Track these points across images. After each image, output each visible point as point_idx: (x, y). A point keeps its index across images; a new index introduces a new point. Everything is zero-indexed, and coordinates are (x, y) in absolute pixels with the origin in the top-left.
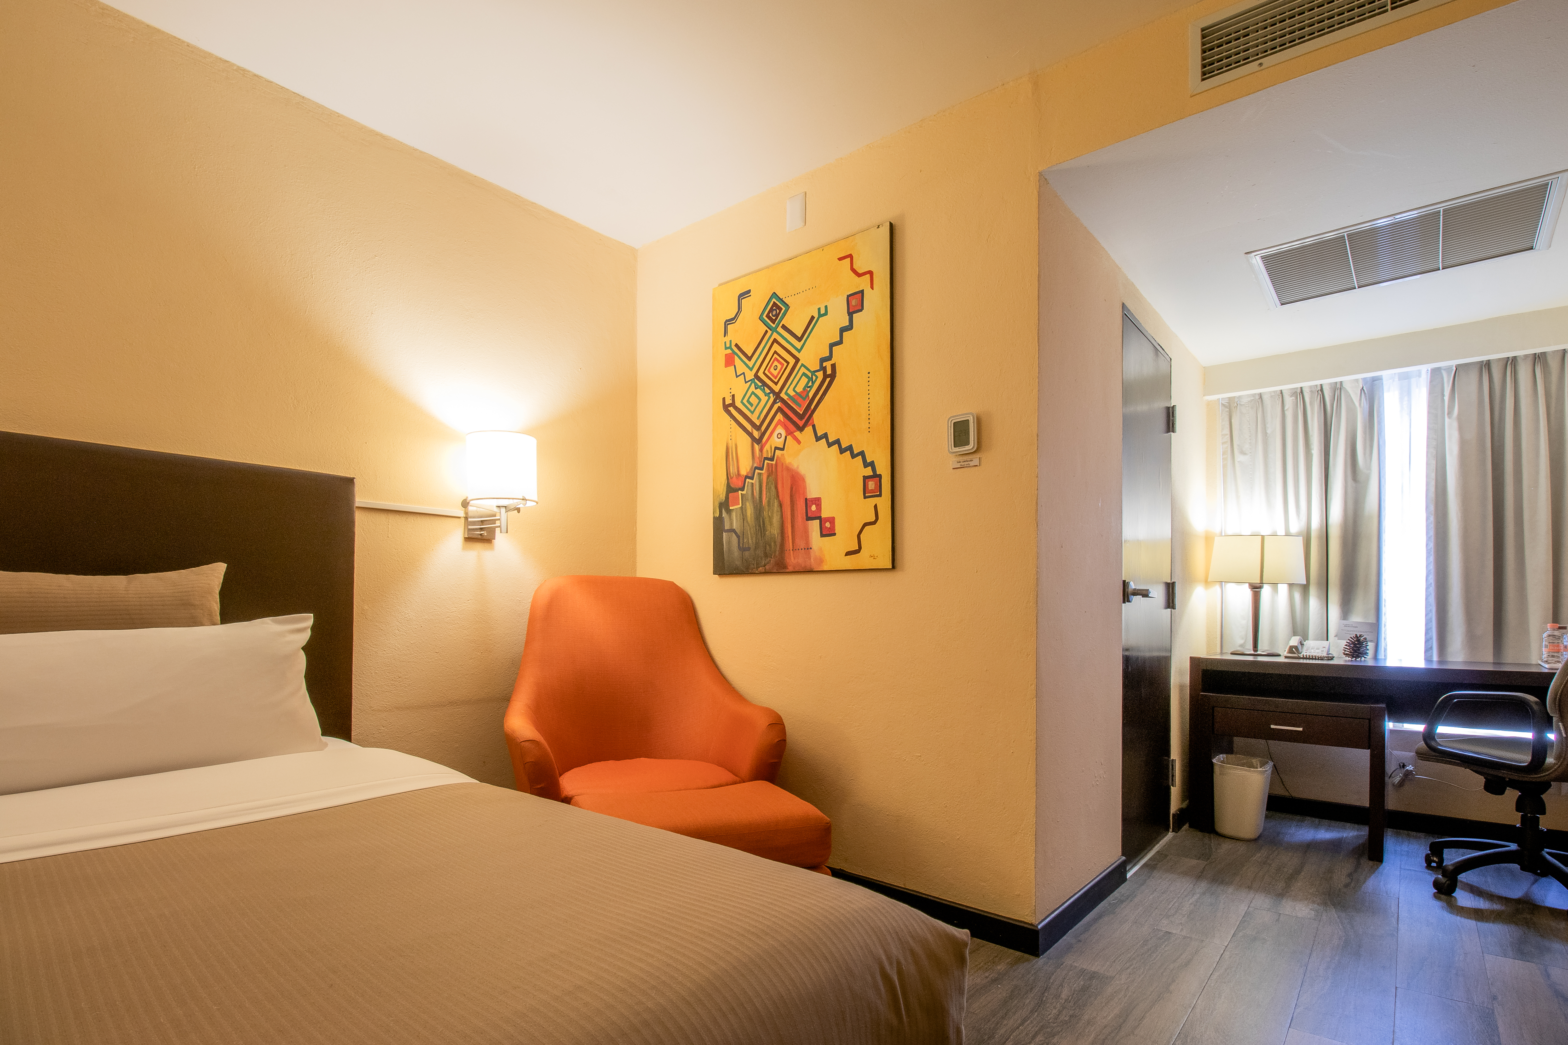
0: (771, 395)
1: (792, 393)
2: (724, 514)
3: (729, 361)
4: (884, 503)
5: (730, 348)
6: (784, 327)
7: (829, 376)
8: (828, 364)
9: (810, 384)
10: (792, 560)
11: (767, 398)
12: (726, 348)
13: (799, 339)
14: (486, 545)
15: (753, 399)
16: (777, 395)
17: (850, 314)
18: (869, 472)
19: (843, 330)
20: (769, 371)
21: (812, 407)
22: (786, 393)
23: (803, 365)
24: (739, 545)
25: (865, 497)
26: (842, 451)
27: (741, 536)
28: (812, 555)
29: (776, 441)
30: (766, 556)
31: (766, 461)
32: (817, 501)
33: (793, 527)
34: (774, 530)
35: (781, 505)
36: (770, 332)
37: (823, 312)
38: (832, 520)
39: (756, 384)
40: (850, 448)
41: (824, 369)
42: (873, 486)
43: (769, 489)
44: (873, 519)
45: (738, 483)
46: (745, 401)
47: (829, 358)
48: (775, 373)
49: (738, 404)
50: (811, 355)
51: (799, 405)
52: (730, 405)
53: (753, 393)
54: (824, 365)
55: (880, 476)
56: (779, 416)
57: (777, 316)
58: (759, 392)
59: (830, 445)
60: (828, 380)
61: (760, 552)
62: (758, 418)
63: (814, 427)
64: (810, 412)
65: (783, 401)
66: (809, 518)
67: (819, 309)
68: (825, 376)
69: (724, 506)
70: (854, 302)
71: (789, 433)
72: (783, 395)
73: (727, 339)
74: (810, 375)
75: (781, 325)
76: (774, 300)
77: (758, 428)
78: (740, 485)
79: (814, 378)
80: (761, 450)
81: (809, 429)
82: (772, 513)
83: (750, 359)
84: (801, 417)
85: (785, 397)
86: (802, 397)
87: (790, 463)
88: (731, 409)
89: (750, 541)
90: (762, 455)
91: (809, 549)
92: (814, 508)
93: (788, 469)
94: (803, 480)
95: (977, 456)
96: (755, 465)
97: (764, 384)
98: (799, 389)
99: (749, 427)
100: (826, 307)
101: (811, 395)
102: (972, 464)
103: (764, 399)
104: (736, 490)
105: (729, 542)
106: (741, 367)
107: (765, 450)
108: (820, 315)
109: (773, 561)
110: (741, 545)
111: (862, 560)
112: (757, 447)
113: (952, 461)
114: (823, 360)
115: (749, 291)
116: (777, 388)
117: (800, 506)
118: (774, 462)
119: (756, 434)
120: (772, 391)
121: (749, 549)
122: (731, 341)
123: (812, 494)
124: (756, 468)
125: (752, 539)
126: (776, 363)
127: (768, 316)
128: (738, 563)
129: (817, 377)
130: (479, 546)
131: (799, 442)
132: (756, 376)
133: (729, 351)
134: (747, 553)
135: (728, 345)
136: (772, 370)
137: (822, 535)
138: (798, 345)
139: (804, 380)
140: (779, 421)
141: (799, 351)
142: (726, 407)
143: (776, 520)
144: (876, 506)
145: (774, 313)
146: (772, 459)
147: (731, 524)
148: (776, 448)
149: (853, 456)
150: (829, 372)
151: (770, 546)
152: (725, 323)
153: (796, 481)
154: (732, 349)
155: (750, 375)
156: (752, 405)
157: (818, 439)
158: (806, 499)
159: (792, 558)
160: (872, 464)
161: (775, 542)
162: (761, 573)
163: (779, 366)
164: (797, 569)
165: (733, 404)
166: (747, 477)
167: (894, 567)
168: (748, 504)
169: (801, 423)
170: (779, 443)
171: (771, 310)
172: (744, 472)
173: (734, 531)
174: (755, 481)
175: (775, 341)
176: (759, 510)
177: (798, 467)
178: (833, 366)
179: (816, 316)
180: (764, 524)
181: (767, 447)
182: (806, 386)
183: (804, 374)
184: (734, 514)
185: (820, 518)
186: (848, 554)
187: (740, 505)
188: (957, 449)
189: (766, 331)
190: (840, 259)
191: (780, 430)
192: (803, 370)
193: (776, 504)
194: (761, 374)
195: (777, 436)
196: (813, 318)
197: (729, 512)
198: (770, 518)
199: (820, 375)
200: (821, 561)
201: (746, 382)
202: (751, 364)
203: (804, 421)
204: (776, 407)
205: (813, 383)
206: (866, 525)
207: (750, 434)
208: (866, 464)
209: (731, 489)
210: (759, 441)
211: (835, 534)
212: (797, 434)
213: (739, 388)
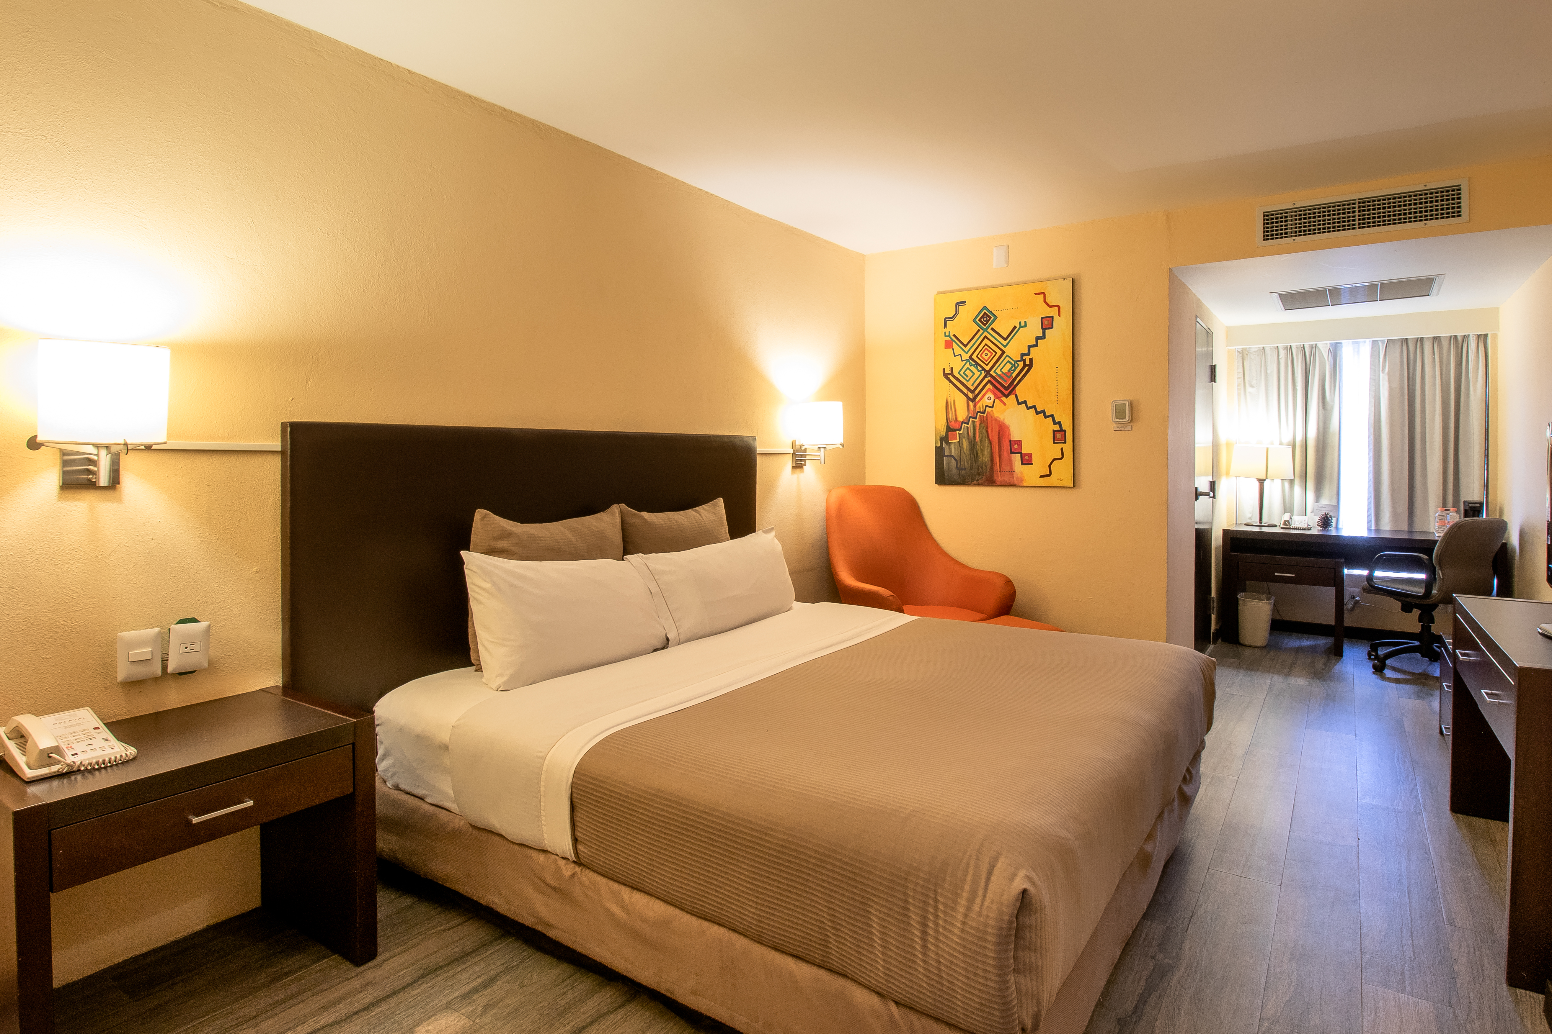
0: (983, 372)
1: (1000, 373)
2: (944, 445)
3: (948, 345)
4: (1068, 447)
5: (949, 336)
6: (992, 329)
7: (1027, 365)
8: (1027, 358)
9: (1013, 368)
10: (999, 478)
11: (979, 373)
12: (946, 336)
13: (1005, 339)
14: (801, 469)
15: (968, 372)
16: (988, 373)
17: (1044, 330)
18: (1057, 427)
19: (1038, 338)
20: (981, 356)
21: (1015, 383)
22: (995, 372)
23: (1007, 356)
24: (957, 465)
25: (1054, 443)
26: (1037, 413)
27: (958, 460)
28: (1015, 476)
29: (986, 401)
30: (979, 474)
31: (979, 414)
32: (1019, 443)
33: (1000, 457)
34: (985, 458)
35: (990, 443)
36: (981, 331)
37: (1023, 324)
38: (1030, 455)
39: (970, 363)
40: (1043, 412)
41: (1024, 361)
42: (1060, 437)
43: (981, 432)
44: (1061, 456)
45: (954, 425)
46: (962, 373)
47: (1028, 354)
48: (986, 358)
49: (956, 374)
50: (1014, 350)
51: (1006, 381)
52: (949, 374)
53: (968, 368)
54: (1024, 358)
55: (1065, 431)
56: (989, 386)
57: (987, 321)
58: (972, 368)
59: (1028, 408)
60: (1027, 368)
61: (974, 472)
62: (972, 385)
63: (1016, 396)
64: (1013, 386)
65: (992, 376)
66: (1012, 453)
67: (1020, 323)
68: (1025, 365)
69: (945, 439)
70: (1046, 322)
71: (997, 397)
72: (992, 373)
73: (947, 330)
74: (1013, 363)
75: (990, 328)
76: (985, 311)
77: (973, 392)
78: (958, 427)
79: (1016, 365)
80: (975, 406)
81: (1012, 397)
82: (984, 447)
83: (965, 346)
84: (1006, 388)
85: (994, 375)
86: (1007, 376)
87: (998, 417)
88: (950, 376)
89: (966, 463)
90: (975, 410)
91: (1012, 471)
92: (1016, 446)
93: (996, 420)
94: (1008, 428)
95: (1131, 425)
96: (970, 415)
97: (977, 364)
98: (1005, 370)
99: (965, 390)
100: (1025, 322)
101: (1014, 375)
102: (1126, 429)
103: (977, 374)
104: (955, 430)
105: (949, 464)
106: (958, 350)
107: (978, 406)
108: (1021, 327)
109: (984, 478)
110: (959, 466)
111: (1052, 480)
112: (971, 404)
113: (1113, 426)
114: (1023, 355)
115: (965, 302)
116: (988, 368)
117: (1006, 446)
118: (985, 415)
119: (971, 395)
120: (983, 369)
121: (965, 469)
122: (949, 332)
123: (1015, 437)
124: (970, 417)
125: (967, 463)
126: (986, 352)
127: (980, 320)
128: (956, 478)
129: (1018, 365)
130: (798, 470)
131: (1005, 404)
132: (971, 357)
133: (948, 338)
134: (963, 472)
135: (947, 334)
136: (983, 355)
137: (1022, 464)
138: (1005, 343)
139: (1009, 366)
140: (989, 390)
141: (1005, 347)
142: (946, 375)
143: (987, 452)
144: (1062, 449)
145: (985, 319)
146: (984, 413)
147: (951, 452)
148: (987, 406)
149: (1046, 417)
150: (1028, 362)
151: (982, 468)
152: (945, 319)
153: (1002, 429)
154: (950, 338)
155: (966, 357)
156: (967, 376)
157: (1019, 403)
158: (1010, 441)
159: (1000, 477)
160: (1059, 423)
161: (986, 466)
162: (974, 485)
163: (989, 354)
164: (1003, 484)
165: (952, 374)
166: (963, 422)
167: (1074, 486)
168: (964, 440)
169: (1006, 392)
170: (990, 403)
171: (983, 317)
172: (960, 419)
173: (952, 456)
174: (970, 425)
175: (986, 337)
176: (973, 444)
177: (1004, 420)
178: (1031, 360)
179: (1018, 327)
180: (977, 454)
181: (980, 405)
182: (1011, 369)
183: (1008, 361)
184: (952, 446)
185: (1021, 453)
186: (1041, 476)
187: (958, 440)
188: (1118, 420)
189: (979, 330)
190: (1036, 294)
191: (990, 394)
192: (1008, 359)
193: (987, 441)
194: (974, 357)
195: (987, 398)
196: (1015, 327)
197: (948, 444)
198: (982, 451)
199: (1021, 364)
200: (1022, 480)
201: (962, 361)
202: (966, 349)
203: (1009, 391)
204: (986, 380)
205: (1016, 368)
206: (1054, 460)
207: (966, 395)
208: (1055, 423)
209: (949, 429)
210: (973, 400)
211: (1032, 464)
212: (1003, 399)
213: (957, 365)
